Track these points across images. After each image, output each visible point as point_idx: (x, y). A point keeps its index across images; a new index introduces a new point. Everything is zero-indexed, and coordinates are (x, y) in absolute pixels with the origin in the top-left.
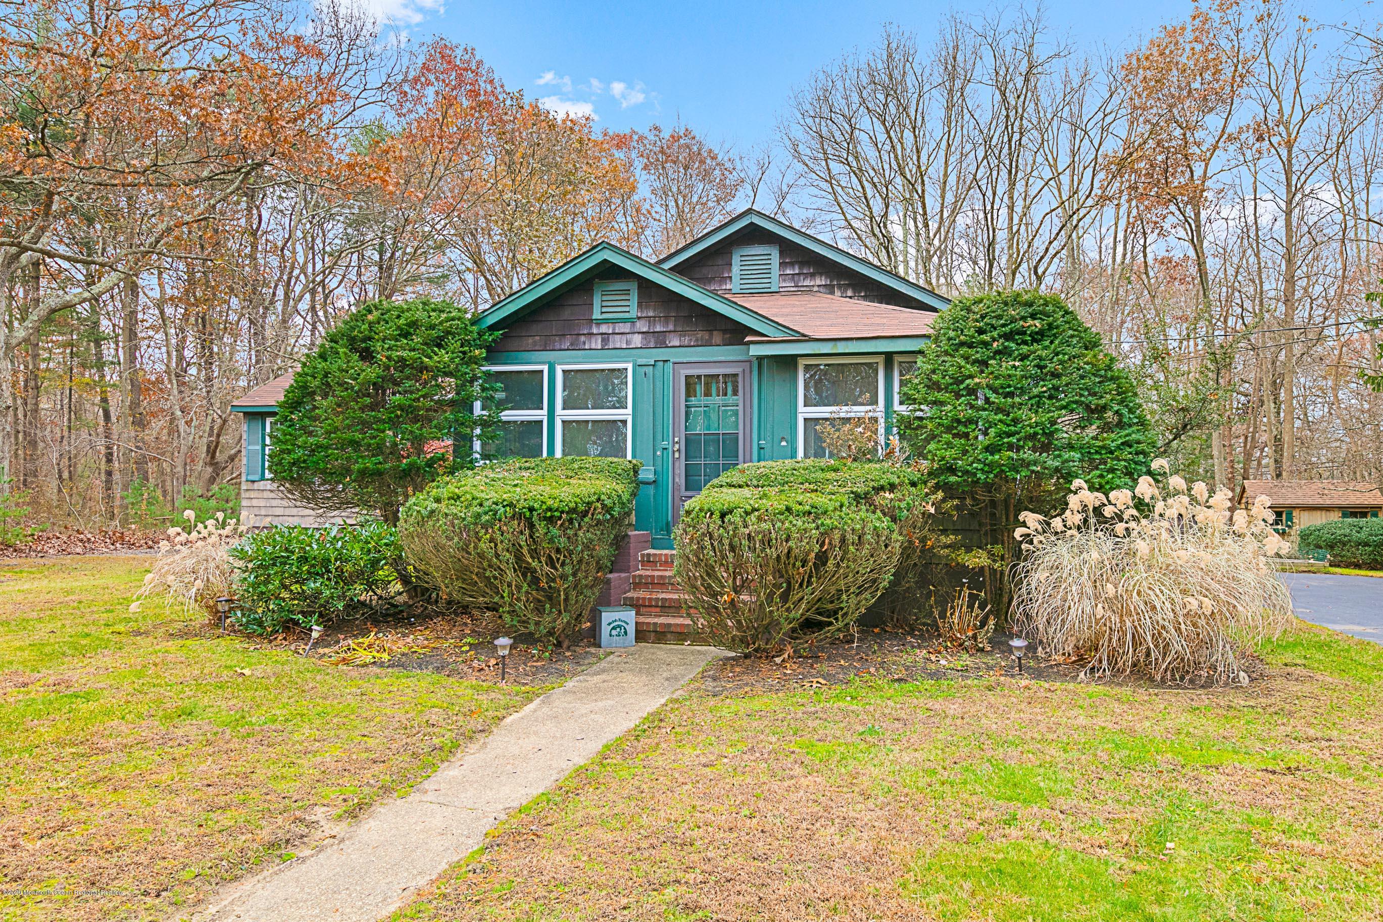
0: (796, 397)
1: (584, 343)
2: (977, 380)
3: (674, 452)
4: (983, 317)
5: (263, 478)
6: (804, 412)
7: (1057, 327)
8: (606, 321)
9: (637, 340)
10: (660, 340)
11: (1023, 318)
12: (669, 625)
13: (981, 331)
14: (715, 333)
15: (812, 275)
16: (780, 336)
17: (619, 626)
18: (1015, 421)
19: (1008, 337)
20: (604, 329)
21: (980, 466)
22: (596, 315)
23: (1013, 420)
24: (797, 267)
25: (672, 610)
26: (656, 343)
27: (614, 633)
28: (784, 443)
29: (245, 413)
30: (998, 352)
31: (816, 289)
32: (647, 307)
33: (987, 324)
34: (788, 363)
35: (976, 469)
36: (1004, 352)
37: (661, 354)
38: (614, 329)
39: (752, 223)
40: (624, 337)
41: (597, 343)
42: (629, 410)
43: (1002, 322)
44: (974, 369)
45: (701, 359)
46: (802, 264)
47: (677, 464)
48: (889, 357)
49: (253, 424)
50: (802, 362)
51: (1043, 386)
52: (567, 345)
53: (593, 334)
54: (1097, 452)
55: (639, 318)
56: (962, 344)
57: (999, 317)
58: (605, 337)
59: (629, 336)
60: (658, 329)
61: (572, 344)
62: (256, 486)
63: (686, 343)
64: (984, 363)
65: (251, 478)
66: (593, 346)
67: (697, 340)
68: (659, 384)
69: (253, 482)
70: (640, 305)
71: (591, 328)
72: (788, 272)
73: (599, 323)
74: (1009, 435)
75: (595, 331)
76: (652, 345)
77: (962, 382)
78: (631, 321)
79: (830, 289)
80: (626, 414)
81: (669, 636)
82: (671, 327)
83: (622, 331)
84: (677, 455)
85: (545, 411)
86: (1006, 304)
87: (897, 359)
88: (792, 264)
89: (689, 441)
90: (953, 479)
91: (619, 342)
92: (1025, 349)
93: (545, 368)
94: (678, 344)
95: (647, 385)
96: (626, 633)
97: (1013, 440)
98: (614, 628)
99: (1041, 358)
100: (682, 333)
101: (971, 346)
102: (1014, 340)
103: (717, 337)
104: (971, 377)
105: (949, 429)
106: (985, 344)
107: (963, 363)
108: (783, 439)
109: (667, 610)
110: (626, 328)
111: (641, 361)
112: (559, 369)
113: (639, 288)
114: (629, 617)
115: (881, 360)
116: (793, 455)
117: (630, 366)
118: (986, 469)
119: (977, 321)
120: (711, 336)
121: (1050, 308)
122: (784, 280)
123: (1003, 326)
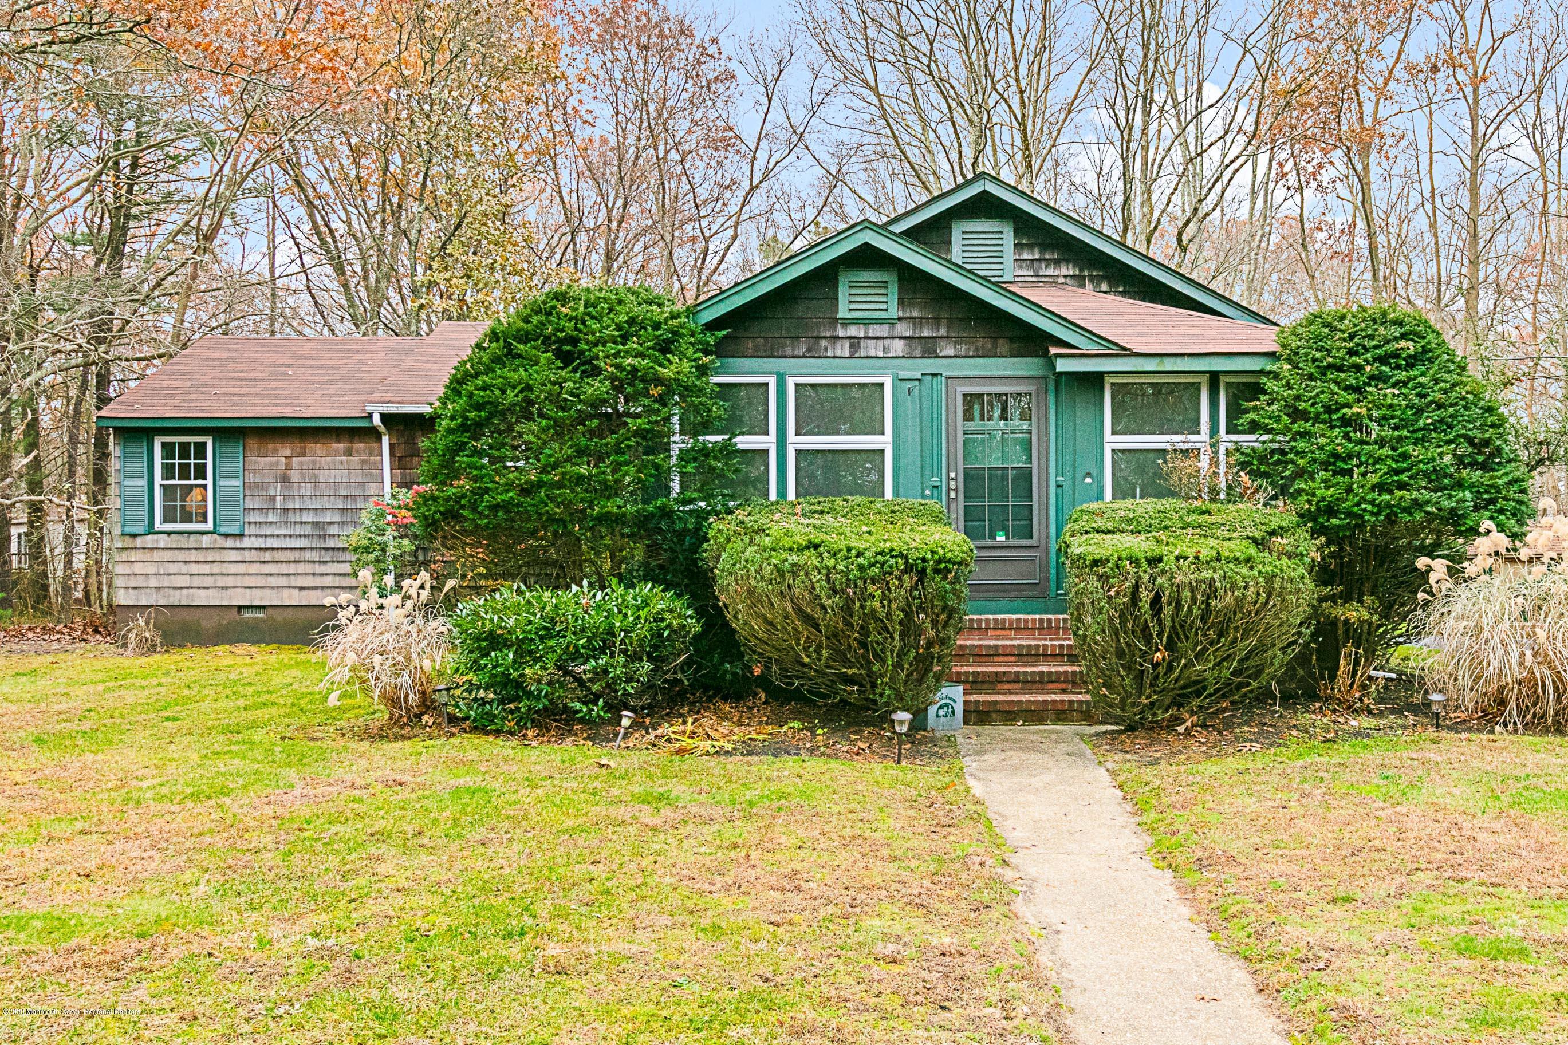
0: (1102, 422)
1: (826, 349)
2: (1355, 410)
3: (949, 490)
4: (1351, 337)
5: (151, 531)
6: (1113, 441)
7: (1430, 351)
8: (856, 322)
9: (898, 347)
10: (929, 349)
11: (1396, 339)
12: (995, 702)
13: (1351, 353)
14: (1001, 341)
15: (1057, 262)
16: (1094, 349)
17: (946, 705)
18: (1405, 456)
19: (1383, 360)
20: (853, 331)
21: (1369, 507)
22: (843, 313)
23: (1399, 455)
24: (1036, 250)
25: (986, 686)
26: (924, 352)
27: (941, 713)
28: (1088, 480)
29: (115, 429)
30: (1372, 378)
31: (1061, 280)
32: (911, 305)
33: (1358, 345)
34: (1094, 381)
35: (1365, 510)
36: (1378, 378)
37: (931, 365)
38: (866, 332)
39: (985, 192)
40: (880, 343)
41: (843, 349)
42: (888, 436)
43: (1374, 343)
44: (1351, 397)
45: (982, 374)
46: (1044, 247)
47: (953, 506)
48: (1214, 377)
49: (132, 446)
50: (1109, 380)
51: (1428, 417)
52: (802, 350)
53: (838, 337)
54: (1486, 492)
55: (899, 319)
56: (1330, 366)
57: (1371, 337)
58: (855, 342)
59: (887, 342)
60: (926, 333)
61: (809, 350)
62: (139, 542)
63: (963, 352)
64: (1357, 390)
65: (129, 529)
66: (839, 353)
67: (977, 350)
68: (926, 404)
69: (134, 536)
70: (901, 302)
71: (835, 329)
72: (1025, 256)
73: (846, 323)
74: (1398, 472)
75: (841, 333)
76: (918, 353)
77: (1338, 410)
78: (891, 323)
79: (1079, 280)
80: (884, 441)
81: (994, 716)
82: (943, 332)
83: (878, 334)
84: (953, 495)
85: (772, 437)
86: (1374, 320)
87: (1223, 379)
88: (1030, 247)
89: (971, 476)
90: (1335, 521)
91: (872, 348)
92: (1403, 375)
93: (772, 381)
94: (951, 353)
95: (910, 405)
96: (953, 712)
97: (1404, 477)
98: (941, 707)
99: (1421, 385)
100: (958, 340)
101: (1340, 369)
102: (1388, 364)
103: (1003, 346)
104: (1349, 406)
105: (1325, 465)
106: (1358, 368)
107: (1336, 389)
108: (1088, 474)
109: (979, 686)
110: (883, 331)
111: (903, 374)
112: (791, 383)
113: (899, 280)
114: (957, 693)
115: (1204, 381)
116: (1100, 497)
117: (888, 382)
118: (1375, 510)
119: (1344, 340)
120: (995, 346)
121: (1421, 328)
122: (1021, 267)
123: (1376, 347)
